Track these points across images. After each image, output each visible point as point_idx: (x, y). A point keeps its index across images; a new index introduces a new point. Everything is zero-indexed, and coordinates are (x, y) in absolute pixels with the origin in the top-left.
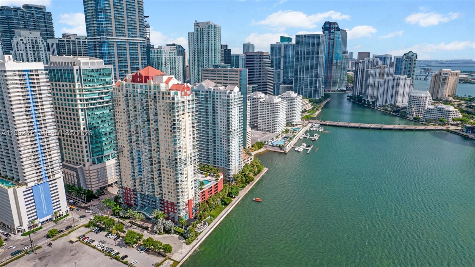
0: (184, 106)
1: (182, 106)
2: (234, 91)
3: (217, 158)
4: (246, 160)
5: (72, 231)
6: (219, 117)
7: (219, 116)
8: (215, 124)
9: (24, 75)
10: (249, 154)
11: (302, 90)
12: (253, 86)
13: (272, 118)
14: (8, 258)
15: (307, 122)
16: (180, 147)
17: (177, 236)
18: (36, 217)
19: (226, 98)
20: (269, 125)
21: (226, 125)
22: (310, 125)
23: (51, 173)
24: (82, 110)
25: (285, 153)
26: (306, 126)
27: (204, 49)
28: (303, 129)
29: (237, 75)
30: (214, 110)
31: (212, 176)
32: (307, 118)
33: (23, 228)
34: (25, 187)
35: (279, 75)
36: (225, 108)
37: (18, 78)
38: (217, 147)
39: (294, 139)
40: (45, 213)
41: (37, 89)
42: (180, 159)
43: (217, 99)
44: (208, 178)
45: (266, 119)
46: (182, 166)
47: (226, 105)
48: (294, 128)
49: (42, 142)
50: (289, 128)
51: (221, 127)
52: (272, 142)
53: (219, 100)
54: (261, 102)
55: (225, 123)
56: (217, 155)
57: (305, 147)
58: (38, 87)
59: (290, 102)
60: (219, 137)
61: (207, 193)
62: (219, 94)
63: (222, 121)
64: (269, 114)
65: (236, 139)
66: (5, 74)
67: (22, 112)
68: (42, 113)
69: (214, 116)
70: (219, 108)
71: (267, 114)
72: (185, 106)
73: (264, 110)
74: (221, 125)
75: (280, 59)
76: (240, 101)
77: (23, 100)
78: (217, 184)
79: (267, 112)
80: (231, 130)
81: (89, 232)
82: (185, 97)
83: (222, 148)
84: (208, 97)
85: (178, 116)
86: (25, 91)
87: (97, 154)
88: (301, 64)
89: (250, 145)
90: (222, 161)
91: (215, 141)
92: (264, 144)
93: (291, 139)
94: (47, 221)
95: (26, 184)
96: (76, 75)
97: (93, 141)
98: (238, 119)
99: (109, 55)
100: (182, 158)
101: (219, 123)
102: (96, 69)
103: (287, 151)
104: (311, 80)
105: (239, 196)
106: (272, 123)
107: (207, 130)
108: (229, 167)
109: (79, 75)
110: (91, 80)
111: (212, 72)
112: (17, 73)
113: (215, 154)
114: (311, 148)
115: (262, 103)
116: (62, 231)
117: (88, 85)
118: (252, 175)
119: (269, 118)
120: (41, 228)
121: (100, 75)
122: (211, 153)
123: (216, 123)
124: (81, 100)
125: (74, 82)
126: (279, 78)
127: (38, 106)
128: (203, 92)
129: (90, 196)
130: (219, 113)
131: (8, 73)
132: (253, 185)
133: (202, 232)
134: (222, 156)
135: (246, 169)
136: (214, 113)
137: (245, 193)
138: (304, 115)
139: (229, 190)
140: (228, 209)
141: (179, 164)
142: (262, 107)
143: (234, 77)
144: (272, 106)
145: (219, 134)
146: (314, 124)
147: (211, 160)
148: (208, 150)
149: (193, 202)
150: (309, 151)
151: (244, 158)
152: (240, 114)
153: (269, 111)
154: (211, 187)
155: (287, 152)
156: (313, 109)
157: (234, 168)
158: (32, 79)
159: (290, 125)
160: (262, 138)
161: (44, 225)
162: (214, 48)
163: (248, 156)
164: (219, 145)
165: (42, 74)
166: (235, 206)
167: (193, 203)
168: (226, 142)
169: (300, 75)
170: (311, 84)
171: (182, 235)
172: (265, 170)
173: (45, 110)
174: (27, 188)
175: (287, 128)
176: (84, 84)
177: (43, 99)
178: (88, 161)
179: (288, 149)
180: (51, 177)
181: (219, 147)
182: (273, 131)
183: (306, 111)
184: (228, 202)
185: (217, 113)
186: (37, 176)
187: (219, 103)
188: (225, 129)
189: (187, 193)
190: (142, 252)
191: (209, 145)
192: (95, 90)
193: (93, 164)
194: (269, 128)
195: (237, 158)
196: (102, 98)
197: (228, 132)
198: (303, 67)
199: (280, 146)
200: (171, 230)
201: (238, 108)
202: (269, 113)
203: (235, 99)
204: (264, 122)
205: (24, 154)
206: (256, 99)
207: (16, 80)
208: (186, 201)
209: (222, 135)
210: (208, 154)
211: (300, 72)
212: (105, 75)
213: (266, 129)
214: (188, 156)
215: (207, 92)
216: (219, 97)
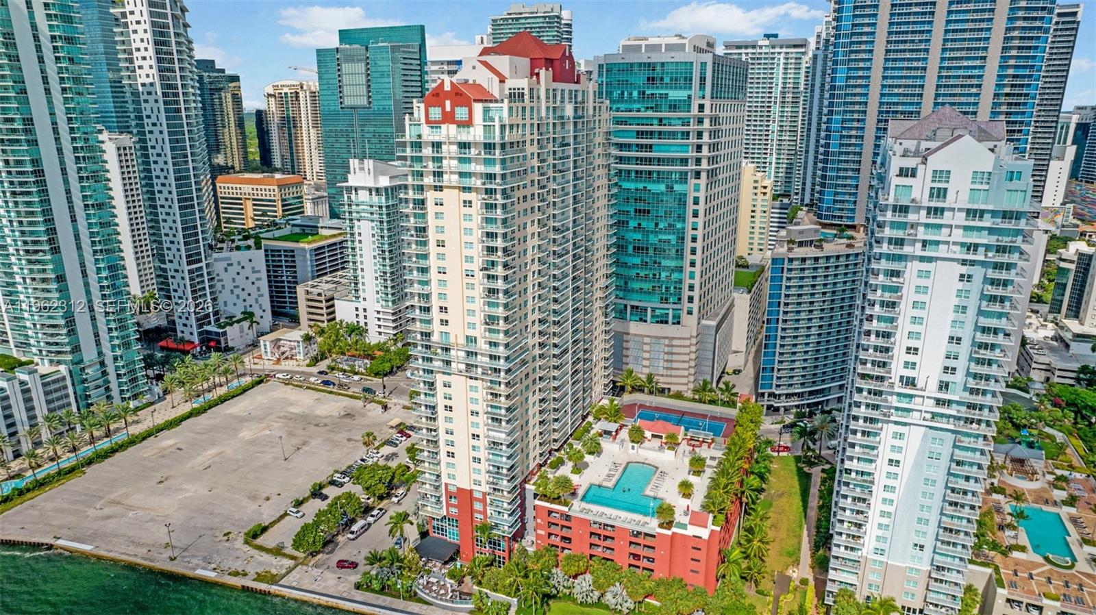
0: (440, 159)
1: (434, 159)
16: (426, 297)
46: (435, 362)
72: (446, 162)
82: (444, 126)
85: (420, 188)
102: (640, 64)
121: (651, 80)
141: (419, 351)
149: (478, 507)
189: (453, 460)
192: (630, 122)
196: (650, 147)
208: (450, 483)
212: (667, 81)
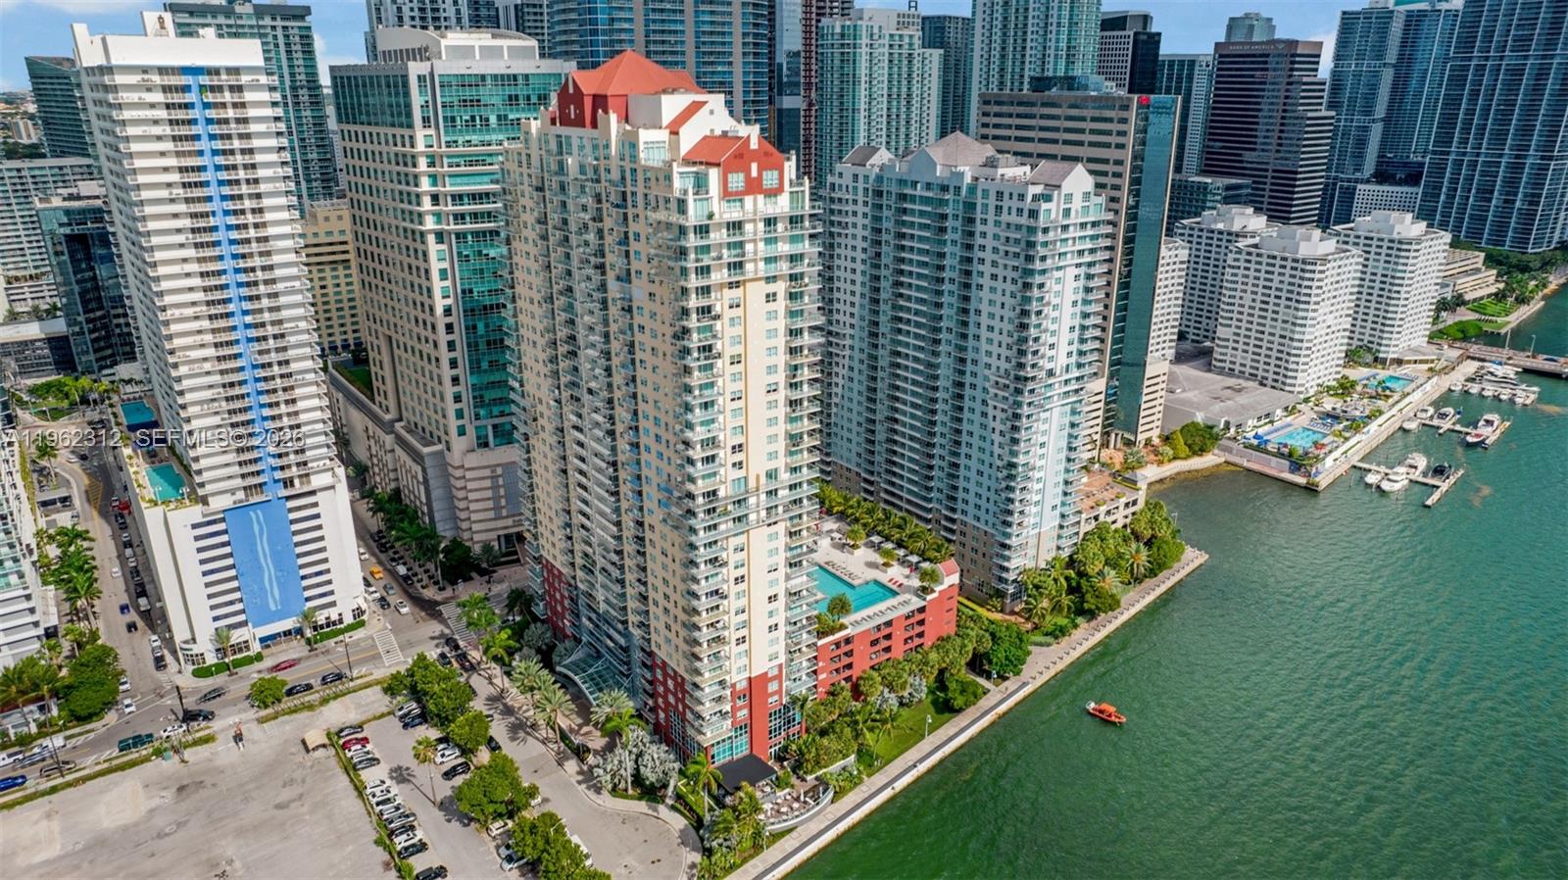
0: (741, 245)
1: (729, 246)
2: (1065, 189)
3: (961, 483)
4: (1103, 509)
5: (336, 697)
6: (985, 308)
7: (985, 302)
8: (964, 336)
9: (186, 89)
10: (1126, 480)
11: (1462, 210)
12: (1234, 181)
13: (1279, 324)
14: (106, 755)
15: (1455, 354)
16: (711, 442)
17: (678, 822)
18: (242, 618)
19: (1024, 220)
20: (1263, 351)
21: (1009, 347)
22: (1470, 367)
23: (294, 469)
24: (440, 236)
25: (1311, 490)
26: (1447, 370)
27: (1030, 21)
28: (1428, 387)
29: (1124, 121)
30: (968, 273)
31: (915, 568)
32: (1463, 334)
33: (196, 649)
34: (199, 508)
35: (1362, 143)
36: (1016, 269)
37: (158, 97)
38: (965, 438)
39: (1373, 427)
40: (273, 608)
41: (236, 144)
42: (712, 494)
43: (984, 222)
44: (896, 573)
45: (1254, 327)
46: (722, 527)
47: (1017, 255)
48: (1382, 374)
49: (260, 353)
50: (1358, 373)
51: (991, 351)
52: (1260, 431)
53: (990, 229)
54: (1239, 252)
55: (1010, 335)
56: (962, 472)
57: (1417, 475)
58: (241, 136)
59: (1383, 258)
60: (979, 394)
61: (861, 648)
62: (992, 201)
63: (996, 323)
64: (1271, 307)
65: (1056, 412)
66: (107, 80)
67: (179, 231)
68: (259, 240)
69: (967, 299)
70: (988, 263)
71: (1258, 305)
72: (749, 247)
73: (1250, 288)
74: (990, 341)
75: (1376, 75)
76: (1093, 238)
77: (184, 185)
78: (922, 610)
79: (1259, 298)
80: (1030, 372)
81: (382, 716)
82: (749, 200)
83: (986, 445)
84: (949, 210)
85: (705, 291)
86: (190, 154)
87: (496, 410)
88: (1475, 94)
89: (1155, 435)
90: (983, 503)
91: (961, 409)
92: (1216, 438)
93: (1356, 425)
94: (287, 633)
95: (204, 501)
96: (417, 100)
97: (479, 362)
98: (1077, 322)
99: (612, 31)
100: (721, 493)
101: (984, 333)
102: (495, 77)
103: (1323, 481)
104: (1516, 168)
105: (1025, 675)
106: (1275, 347)
107: (933, 360)
108: (1009, 536)
109: (430, 98)
110: (473, 118)
111: (1021, 110)
112: (156, 79)
113: (956, 466)
114: (1452, 480)
115: (1243, 257)
116: (309, 687)
117: (461, 140)
118: (1112, 581)
119: (1268, 322)
120: (259, 657)
121: (513, 99)
122: (942, 458)
123: (972, 330)
124: (435, 198)
125: (410, 126)
126: (1359, 156)
127: (243, 212)
128: (928, 187)
129: (460, 565)
130: (986, 289)
131: (120, 79)
132: (1111, 628)
133: (790, 830)
134: (985, 481)
135: (1093, 548)
136: (967, 286)
137: (1061, 666)
138: (1449, 319)
139: (979, 641)
140: (951, 732)
141: (700, 521)
142: (1241, 272)
143: (1109, 133)
144: (1288, 271)
145: (979, 381)
146: (1493, 368)
147: (940, 491)
148: (929, 445)
149: (773, 687)
150: (1436, 496)
151: (1099, 496)
152: (1086, 302)
153: (1273, 293)
154: (889, 624)
155: (1323, 484)
156: (1499, 296)
157: (1033, 541)
158: (215, 105)
159: (1369, 358)
160: (1218, 406)
161: (273, 649)
162: (1071, 18)
163: (1118, 489)
164: (976, 429)
165: (256, 87)
166: (993, 724)
167: (779, 692)
168: (1003, 422)
169: (1464, 141)
170: (1512, 184)
171: (698, 824)
172: (1192, 558)
173: (271, 231)
174: (204, 516)
175: (1348, 372)
176: (446, 132)
177: (263, 188)
178: (462, 432)
179: (1329, 470)
180: (297, 482)
181: (976, 441)
182: (1278, 379)
183: (1464, 303)
184: (959, 702)
185: (980, 287)
186: (243, 476)
187: (989, 243)
188: (1004, 365)
189: (744, 647)
190: (507, 866)
191: (934, 423)
192: (489, 160)
193: (480, 445)
194: (1261, 366)
195: (1054, 495)
197: (1017, 378)
198: (1486, 110)
199: (1290, 455)
200: (665, 786)
201: (1082, 271)
202: (1272, 300)
203: (1065, 228)
204: (1242, 340)
205: (192, 390)
206: (1225, 237)
207: (152, 106)
208: (739, 679)
209: (992, 391)
210: (926, 461)
211: (1466, 129)
212: (534, 99)
213: (1248, 370)
214: (752, 484)
215: (944, 188)
216: (991, 217)
